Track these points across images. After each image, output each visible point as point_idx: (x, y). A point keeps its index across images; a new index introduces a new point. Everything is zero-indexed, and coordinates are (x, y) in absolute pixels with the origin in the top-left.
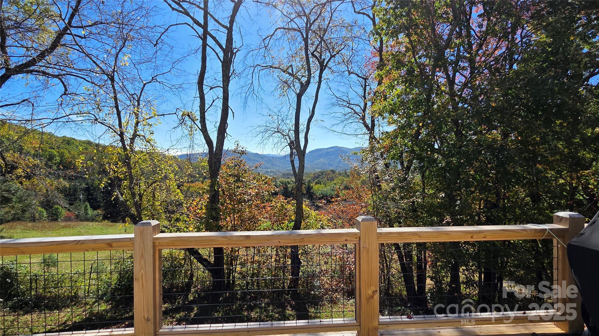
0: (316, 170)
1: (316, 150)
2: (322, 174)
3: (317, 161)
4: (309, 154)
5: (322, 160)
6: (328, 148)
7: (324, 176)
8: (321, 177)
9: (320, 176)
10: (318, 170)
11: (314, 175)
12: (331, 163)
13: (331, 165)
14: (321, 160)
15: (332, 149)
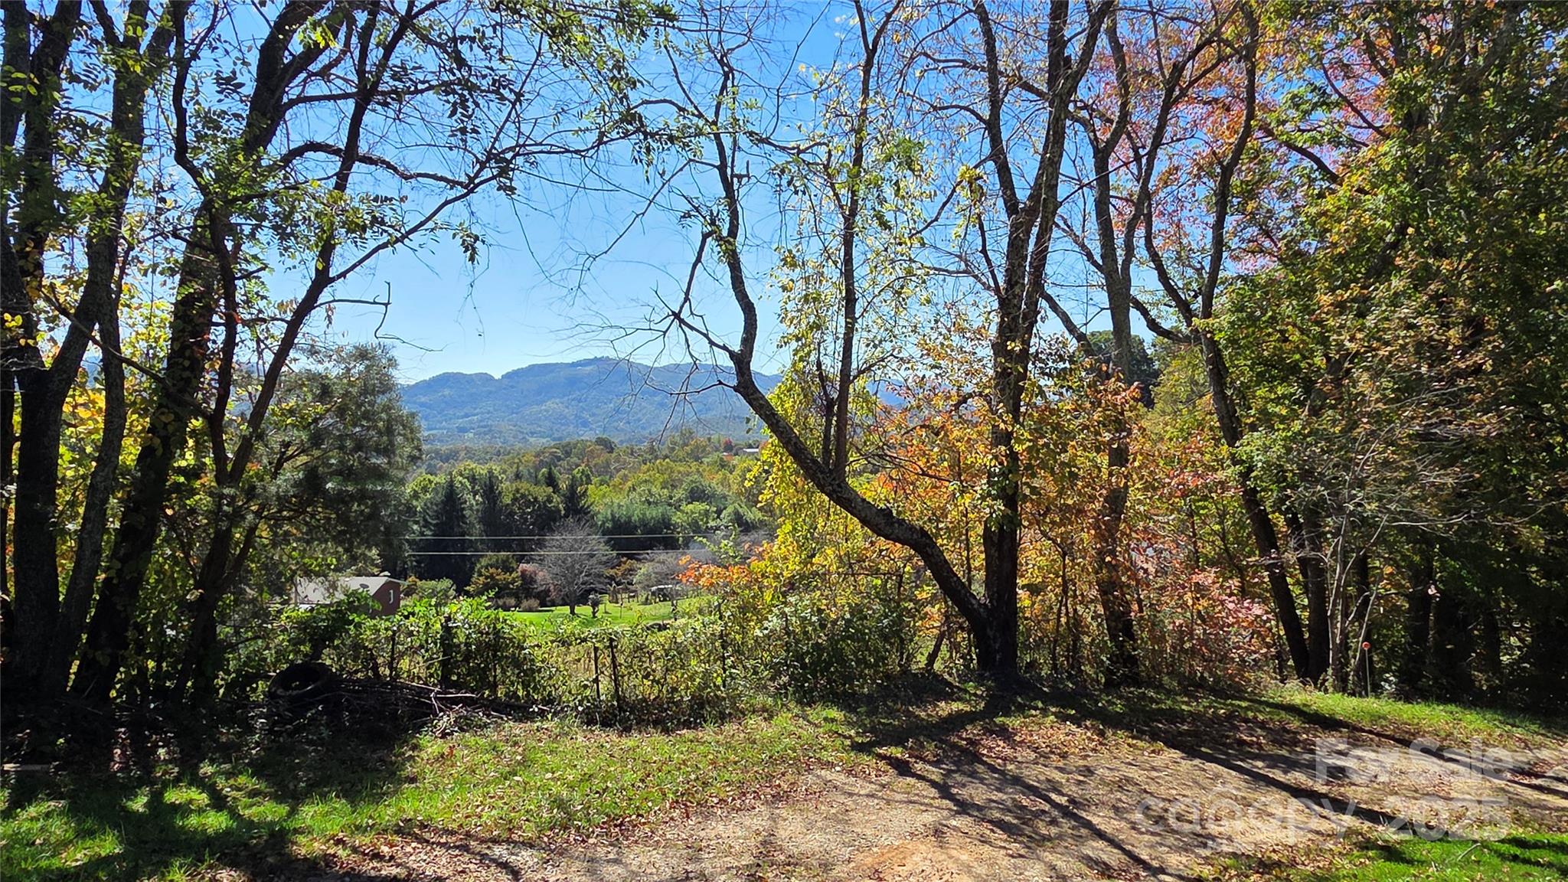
0: (532, 440)
1: (532, 367)
2: (568, 454)
3: (535, 408)
4: (506, 381)
5: (552, 405)
6: (573, 365)
7: (575, 460)
8: (564, 463)
9: (559, 459)
10: (539, 442)
11: (537, 455)
12: (586, 415)
13: (585, 424)
14: (550, 404)
15: (589, 368)
